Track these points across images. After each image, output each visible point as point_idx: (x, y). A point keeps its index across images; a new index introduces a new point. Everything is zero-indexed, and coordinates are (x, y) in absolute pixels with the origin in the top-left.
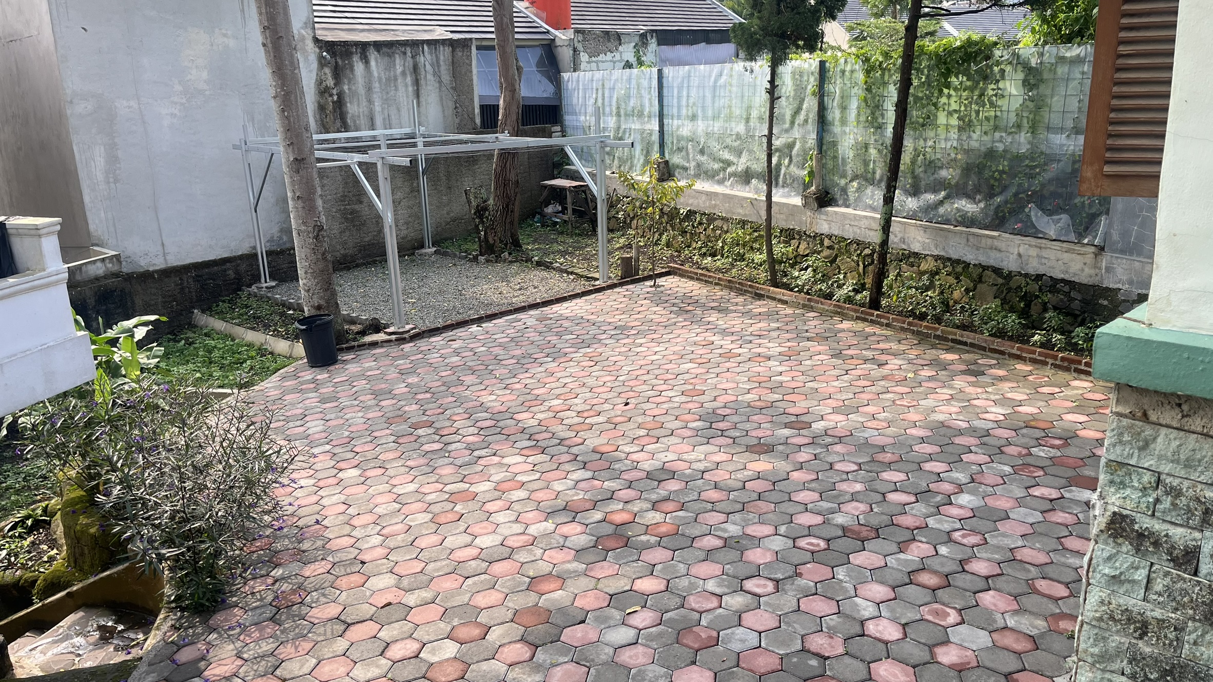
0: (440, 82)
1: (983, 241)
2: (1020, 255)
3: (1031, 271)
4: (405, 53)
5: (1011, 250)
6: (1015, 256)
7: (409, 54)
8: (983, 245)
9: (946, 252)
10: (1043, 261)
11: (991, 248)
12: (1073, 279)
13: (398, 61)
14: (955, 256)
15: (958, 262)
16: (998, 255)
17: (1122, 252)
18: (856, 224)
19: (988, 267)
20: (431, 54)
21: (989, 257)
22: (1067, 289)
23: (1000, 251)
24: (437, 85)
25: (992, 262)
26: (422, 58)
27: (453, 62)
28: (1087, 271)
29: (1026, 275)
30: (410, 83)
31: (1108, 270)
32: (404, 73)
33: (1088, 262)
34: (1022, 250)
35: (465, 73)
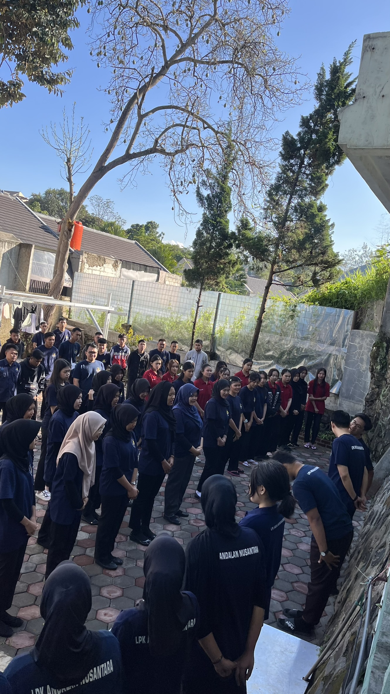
17: (346, 398)
20: (8, 248)
24: (8, 264)
26: (3, 249)
27: (19, 255)
31: (341, 405)
33: (332, 400)
35: (25, 261)
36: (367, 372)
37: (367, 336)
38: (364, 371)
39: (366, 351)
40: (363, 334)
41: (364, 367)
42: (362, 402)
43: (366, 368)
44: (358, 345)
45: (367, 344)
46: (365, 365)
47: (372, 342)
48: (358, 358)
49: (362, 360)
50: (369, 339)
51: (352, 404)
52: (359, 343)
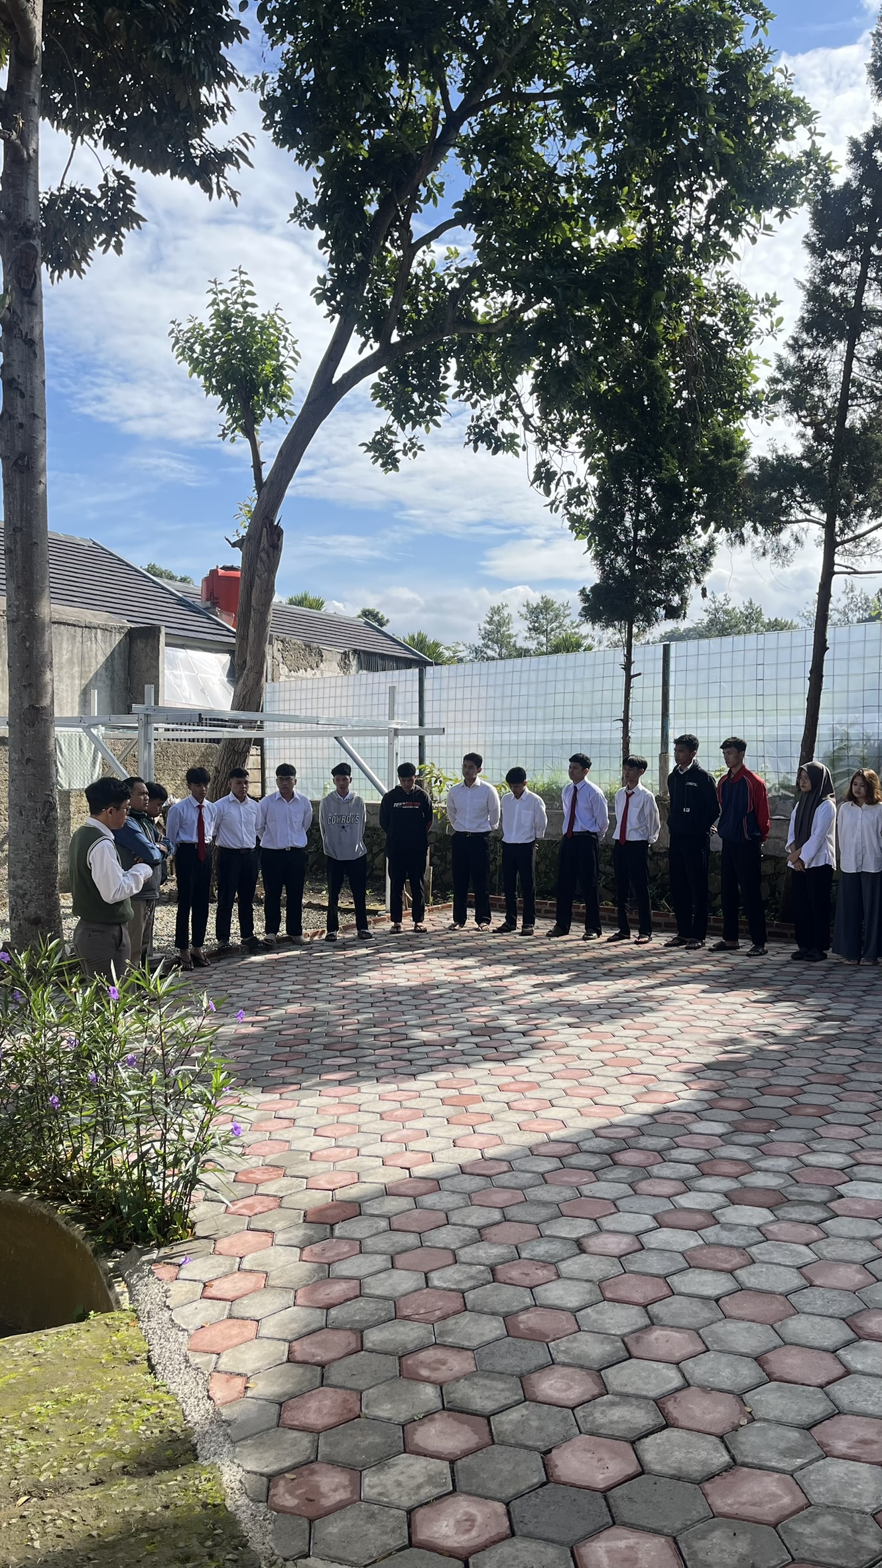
0: (112, 679)
4: (74, 637)
7: (79, 639)
13: (65, 645)
20: (105, 643)
24: (108, 682)
26: (94, 646)
27: (129, 658)
30: (77, 675)
32: (70, 661)
35: (148, 670)
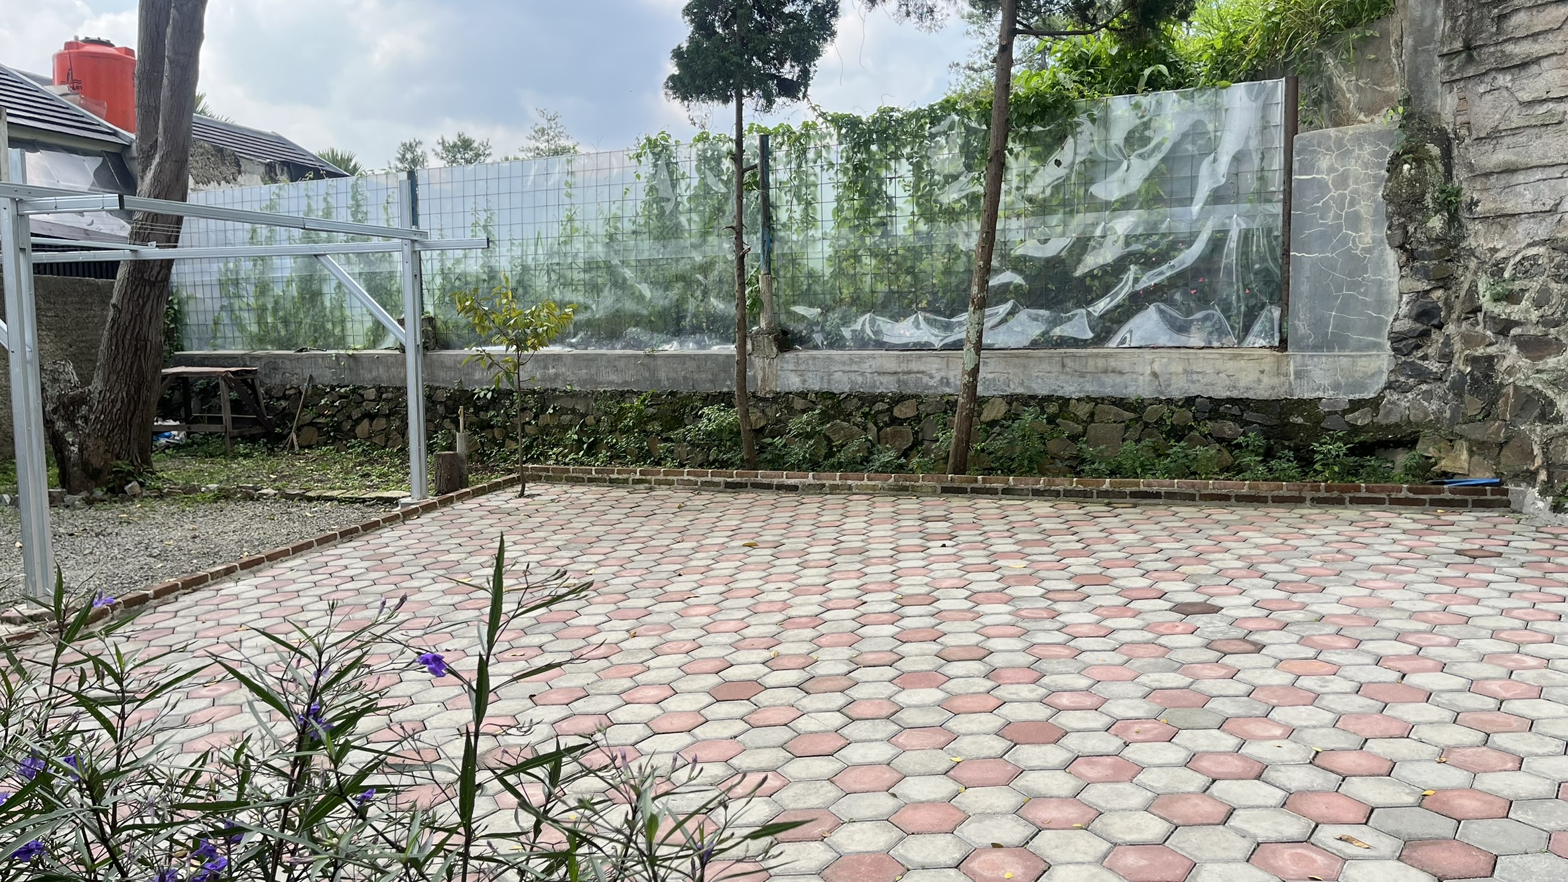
1: (1091, 362)
2: (1155, 375)
3: (1176, 395)
5: (1139, 369)
6: (1148, 378)
8: (1090, 368)
9: (1028, 387)
10: (1195, 377)
11: (1105, 372)
12: (1245, 396)
14: (1043, 391)
15: (1049, 398)
16: (1118, 379)
17: (1315, 348)
18: (855, 368)
19: (1103, 399)
21: (1103, 385)
22: (1235, 410)
23: (1121, 373)
25: (1109, 391)
28: (1266, 379)
29: (1169, 401)
31: (1299, 375)
33: (1267, 368)
34: (1157, 367)
36: (1382, 251)
37: (1359, 140)
38: (1369, 250)
39: (1365, 187)
40: (1343, 138)
41: (1368, 239)
42: (1378, 346)
43: (1374, 240)
44: (1329, 179)
45: (1366, 165)
46: (1370, 231)
47: (1381, 154)
48: (1338, 217)
49: (1355, 221)
50: (1368, 149)
51: (1345, 362)
52: (1331, 169)
